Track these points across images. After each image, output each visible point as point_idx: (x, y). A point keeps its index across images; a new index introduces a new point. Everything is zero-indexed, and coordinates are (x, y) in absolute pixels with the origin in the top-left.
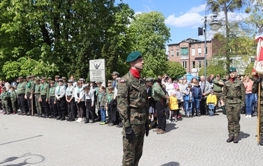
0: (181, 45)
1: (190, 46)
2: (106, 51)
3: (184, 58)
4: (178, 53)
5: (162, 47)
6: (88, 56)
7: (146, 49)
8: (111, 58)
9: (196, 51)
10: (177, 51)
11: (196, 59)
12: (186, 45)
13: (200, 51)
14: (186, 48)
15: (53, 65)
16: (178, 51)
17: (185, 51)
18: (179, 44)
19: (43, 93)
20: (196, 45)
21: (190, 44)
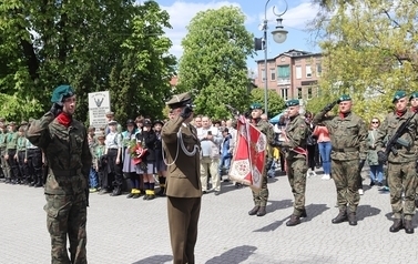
0: (278, 62)
1: (293, 63)
2: (117, 77)
3: (285, 82)
4: (273, 75)
5: (241, 66)
6: (87, 86)
7: (214, 69)
8: (125, 89)
9: (304, 71)
10: (272, 72)
11: (303, 83)
12: (287, 60)
13: (309, 70)
14: (287, 66)
15: (34, 101)
16: (274, 72)
17: (285, 71)
18: (274, 60)
19: (10, 146)
20: (303, 60)
21: (293, 58)
